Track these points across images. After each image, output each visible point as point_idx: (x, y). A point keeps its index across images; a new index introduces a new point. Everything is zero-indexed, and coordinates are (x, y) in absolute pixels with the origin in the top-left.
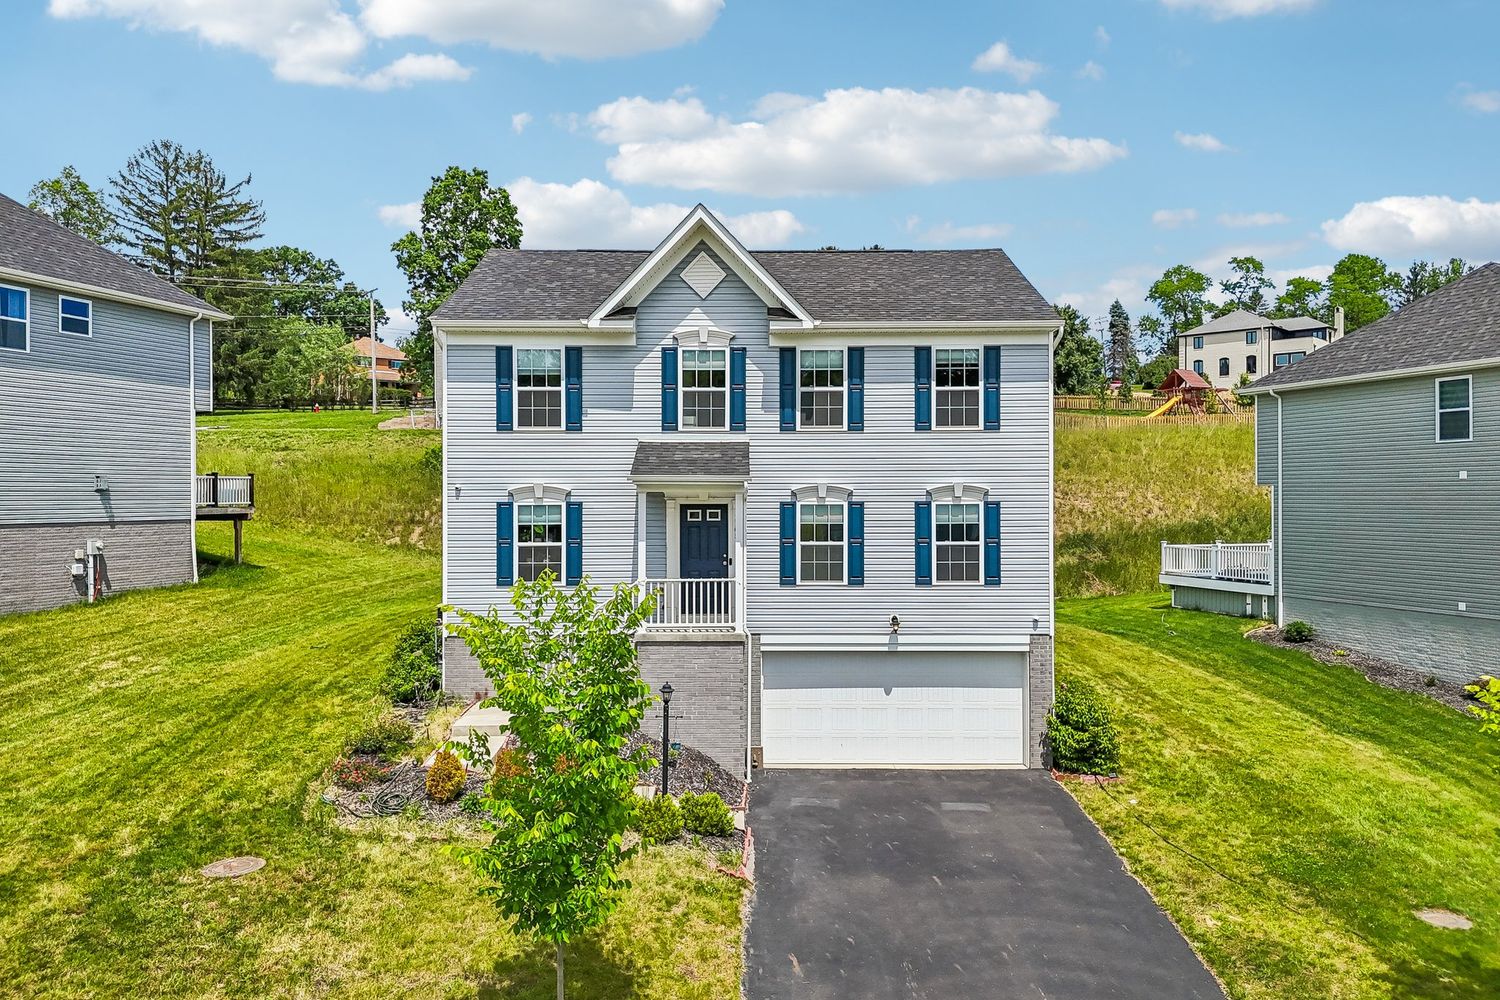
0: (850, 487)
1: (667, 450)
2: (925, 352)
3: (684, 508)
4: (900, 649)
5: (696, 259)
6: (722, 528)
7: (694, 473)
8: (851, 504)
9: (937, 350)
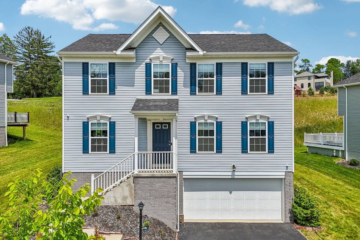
0: (217, 116)
1: (147, 102)
2: (245, 65)
3: (154, 124)
4: (236, 177)
5: (158, 30)
6: (169, 131)
7: (157, 110)
8: (217, 122)
9: (250, 64)
